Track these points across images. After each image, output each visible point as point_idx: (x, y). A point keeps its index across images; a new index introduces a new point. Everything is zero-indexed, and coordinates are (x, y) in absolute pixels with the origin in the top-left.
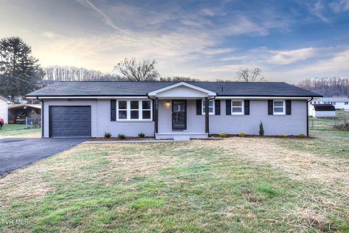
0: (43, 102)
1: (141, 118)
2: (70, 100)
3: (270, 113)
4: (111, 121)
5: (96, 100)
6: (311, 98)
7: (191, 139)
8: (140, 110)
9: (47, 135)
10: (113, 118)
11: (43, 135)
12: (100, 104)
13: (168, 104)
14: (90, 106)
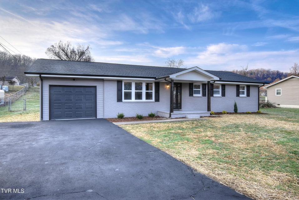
0: (42, 80)
1: (144, 99)
2: (74, 79)
3: (238, 95)
4: (118, 102)
5: (103, 80)
6: (263, 84)
7: (201, 117)
8: (144, 91)
9: (46, 117)
10: (119, 99)
11: (42, 118)
12: (107, 84)
13: (168, 86)
14: (95, 87)
